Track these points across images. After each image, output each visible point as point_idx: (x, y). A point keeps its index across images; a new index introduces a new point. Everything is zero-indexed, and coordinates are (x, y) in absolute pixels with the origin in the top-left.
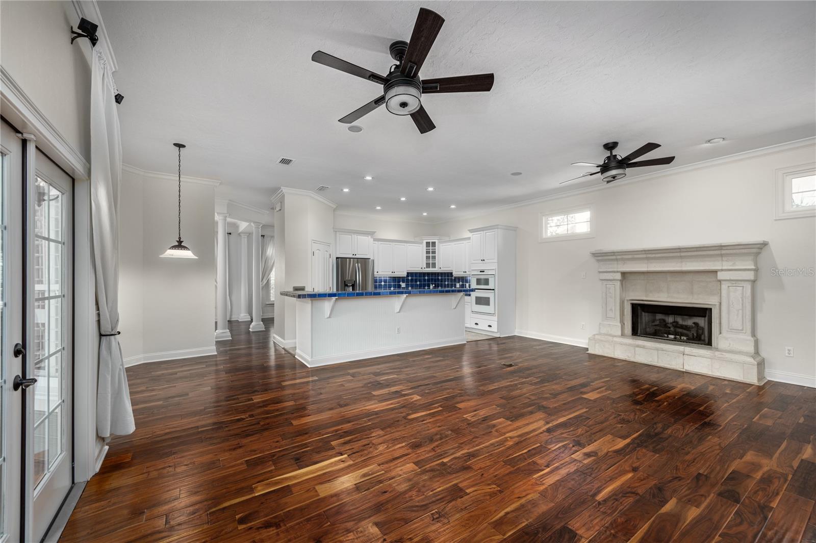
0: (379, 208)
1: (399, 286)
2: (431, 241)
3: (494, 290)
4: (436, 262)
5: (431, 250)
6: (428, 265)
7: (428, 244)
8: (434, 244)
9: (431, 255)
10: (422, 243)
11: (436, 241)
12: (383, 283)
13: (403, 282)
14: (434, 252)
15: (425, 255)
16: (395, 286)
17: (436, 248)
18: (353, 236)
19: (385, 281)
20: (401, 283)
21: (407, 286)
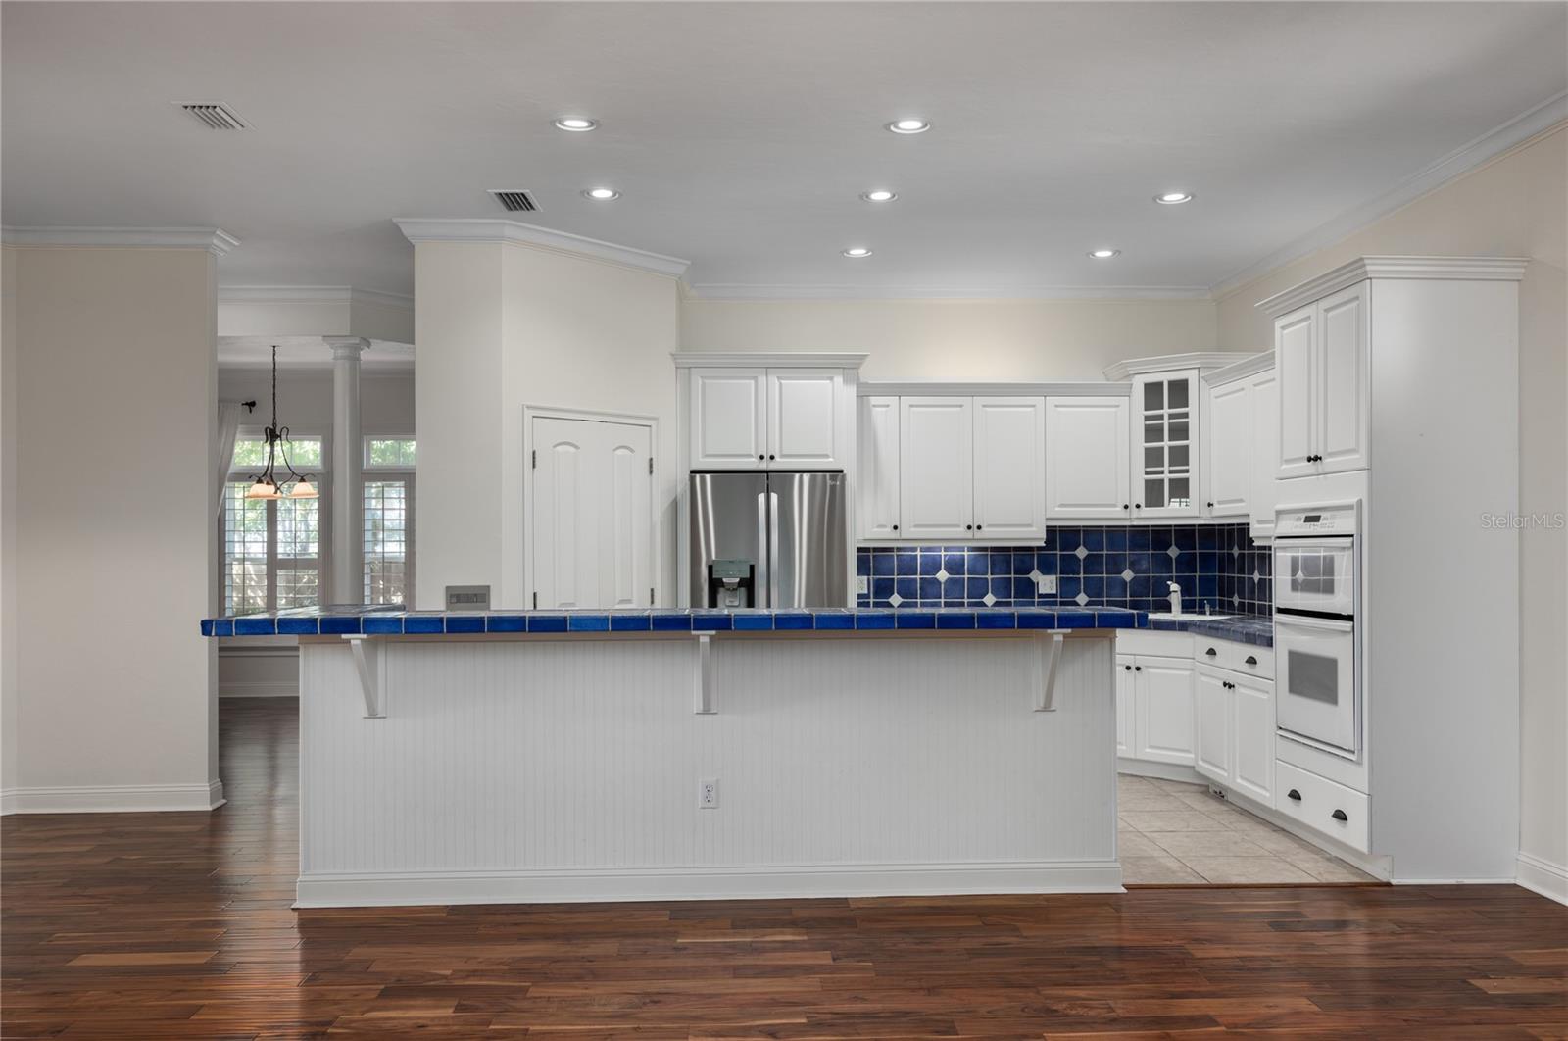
0: (858, 252)
1: (1027, 589)
2: (1165, 378)
3: (1350, 618)
4: (1192, 477)
5: (1166, 422)
6: (1154, 494)
7: (1153, 392)
8: (1179, 390)
9: (1166, 444)
10: (1127, 392)
11: (1192, 377)
12: (943, 576)
13: (1047, 569)
14: (1180, 431)
15: (1140, 445)
16: (1002, 589)
17: (1192, 408)
18: (762, 380)
19: (955, 566)
20: (1035, 576)
21: (1068, 589)
